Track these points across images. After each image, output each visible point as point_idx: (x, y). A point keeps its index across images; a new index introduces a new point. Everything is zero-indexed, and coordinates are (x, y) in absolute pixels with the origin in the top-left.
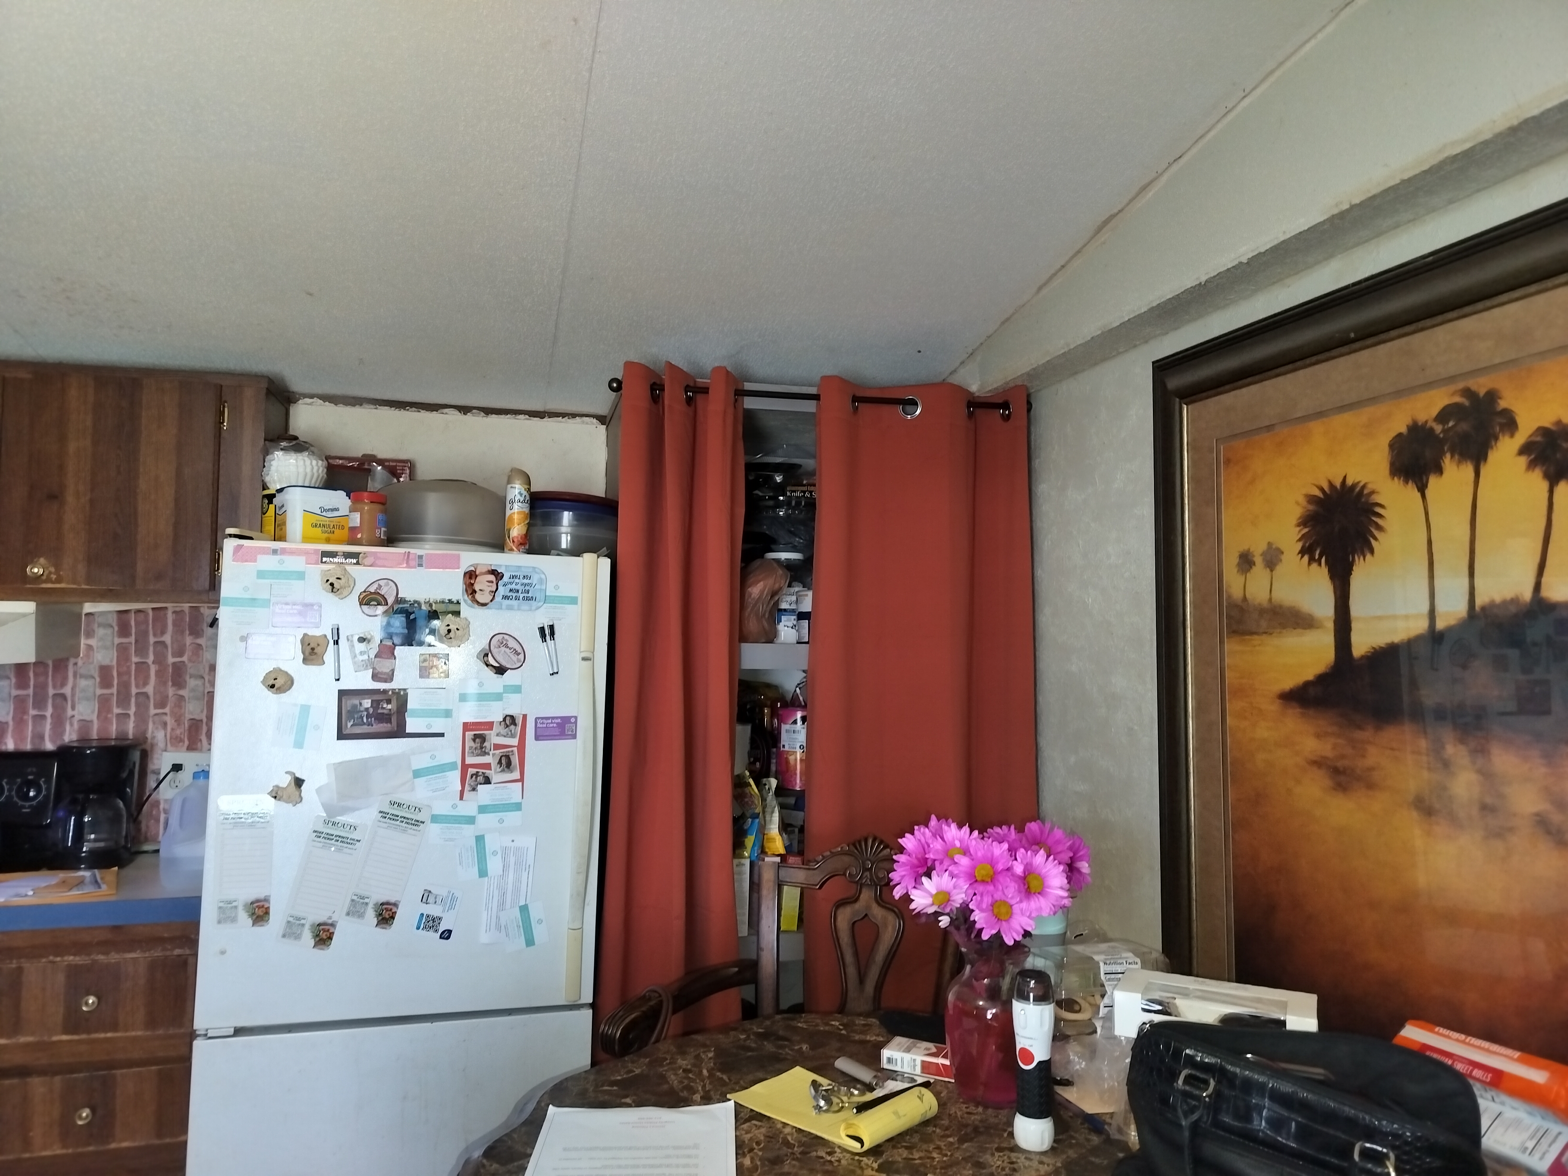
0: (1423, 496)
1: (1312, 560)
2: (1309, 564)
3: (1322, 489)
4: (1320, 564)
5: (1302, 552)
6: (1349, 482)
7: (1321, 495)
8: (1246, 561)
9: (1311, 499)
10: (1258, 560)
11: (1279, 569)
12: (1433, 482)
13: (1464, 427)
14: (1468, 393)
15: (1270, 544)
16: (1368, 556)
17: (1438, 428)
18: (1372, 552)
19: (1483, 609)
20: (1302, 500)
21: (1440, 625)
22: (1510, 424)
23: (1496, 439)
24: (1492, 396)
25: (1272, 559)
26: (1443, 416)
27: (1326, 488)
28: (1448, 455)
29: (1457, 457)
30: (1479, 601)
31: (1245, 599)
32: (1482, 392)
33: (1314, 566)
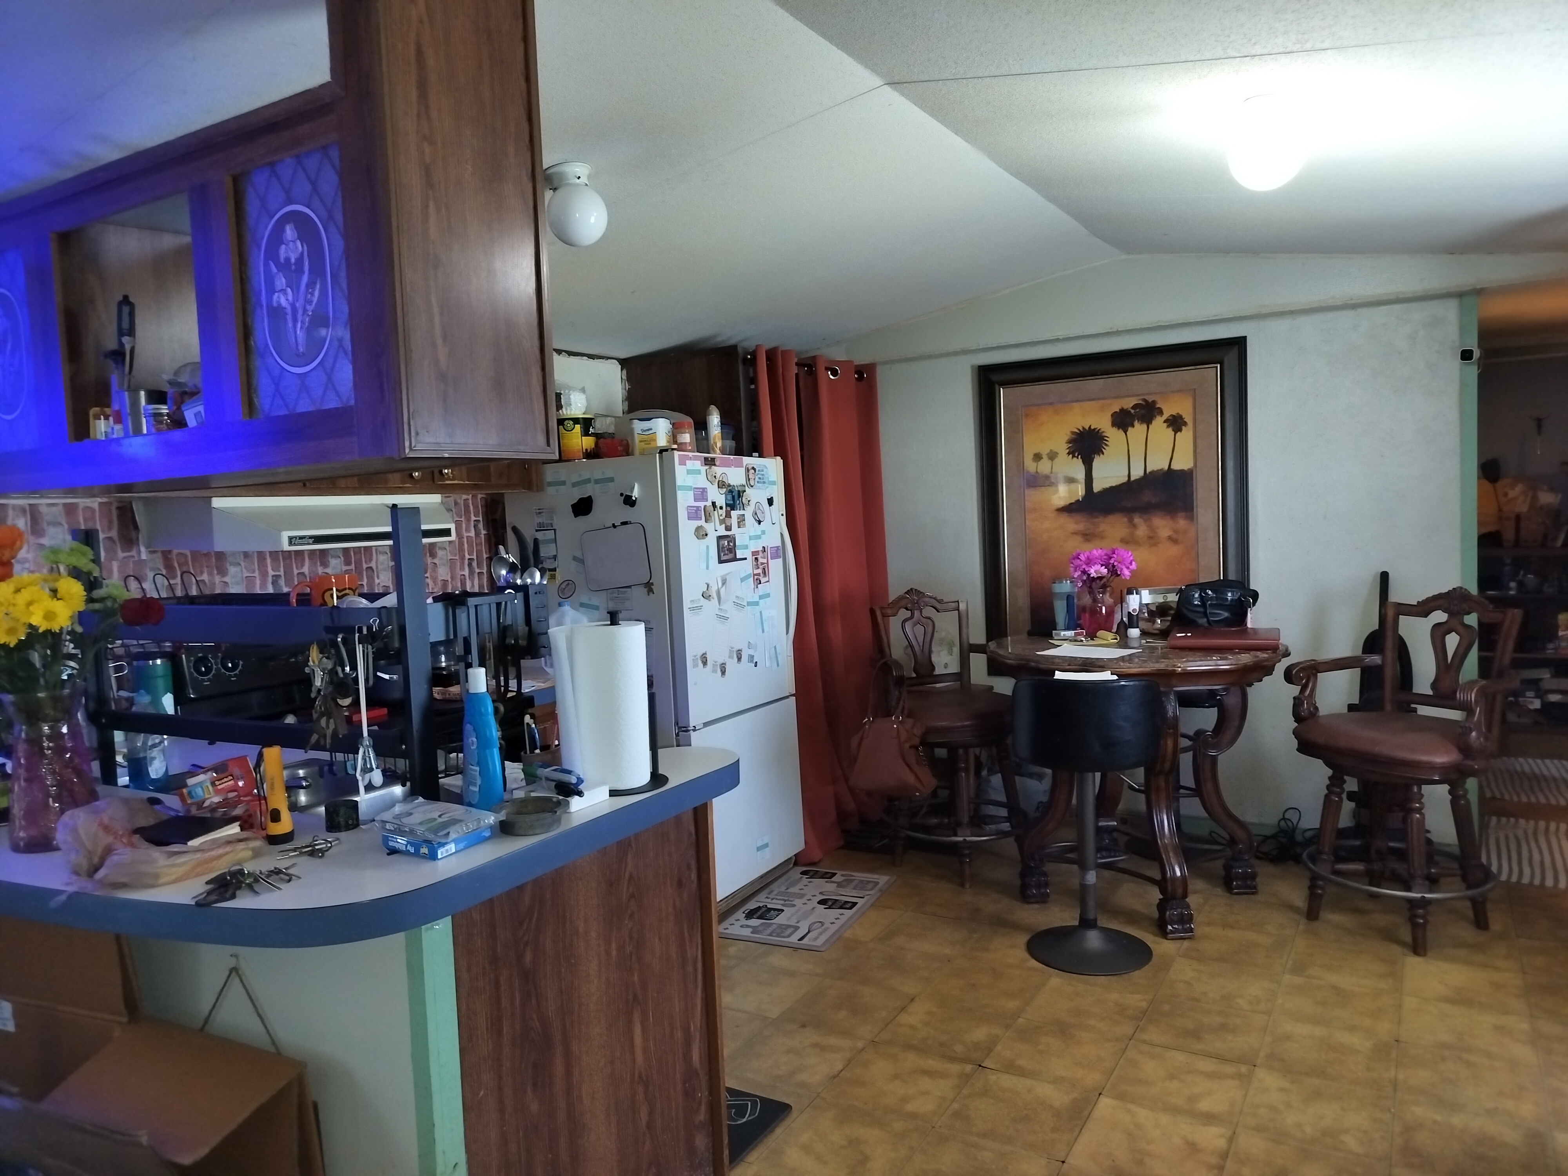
0: (1126, 434)
1: (1074, 456)
2: (1072, 458)
3: (1079, 430)
4: (1078, 458)
5: (1069, 454)
6: (1092, 428)
7: (1078, 432)
8: (1038, 457)
9: (1073, 433)
10: (1045, 457)
11: (1056, 460)
12: (1130, 429)
13: (1143, 411)
14: (1145, 400)
15: (1051, 450)
16: (1101, 455)
17: (1132, 411)
18: (1103, 454)
19: (1150, 473)
20: (1069, 433)
21: (1132, 479)
22: (1160, 412)
23: (1156, 417)
24: (1154, 402)
25: (1052, 456)
26: (1135, 407)
27: (1081, 429)
28: (1137, 421)
29: (1140, 422)
30: (1148, 471)
31: (1037, 472)
32: (1150, 401)
33: (1075, 459)
